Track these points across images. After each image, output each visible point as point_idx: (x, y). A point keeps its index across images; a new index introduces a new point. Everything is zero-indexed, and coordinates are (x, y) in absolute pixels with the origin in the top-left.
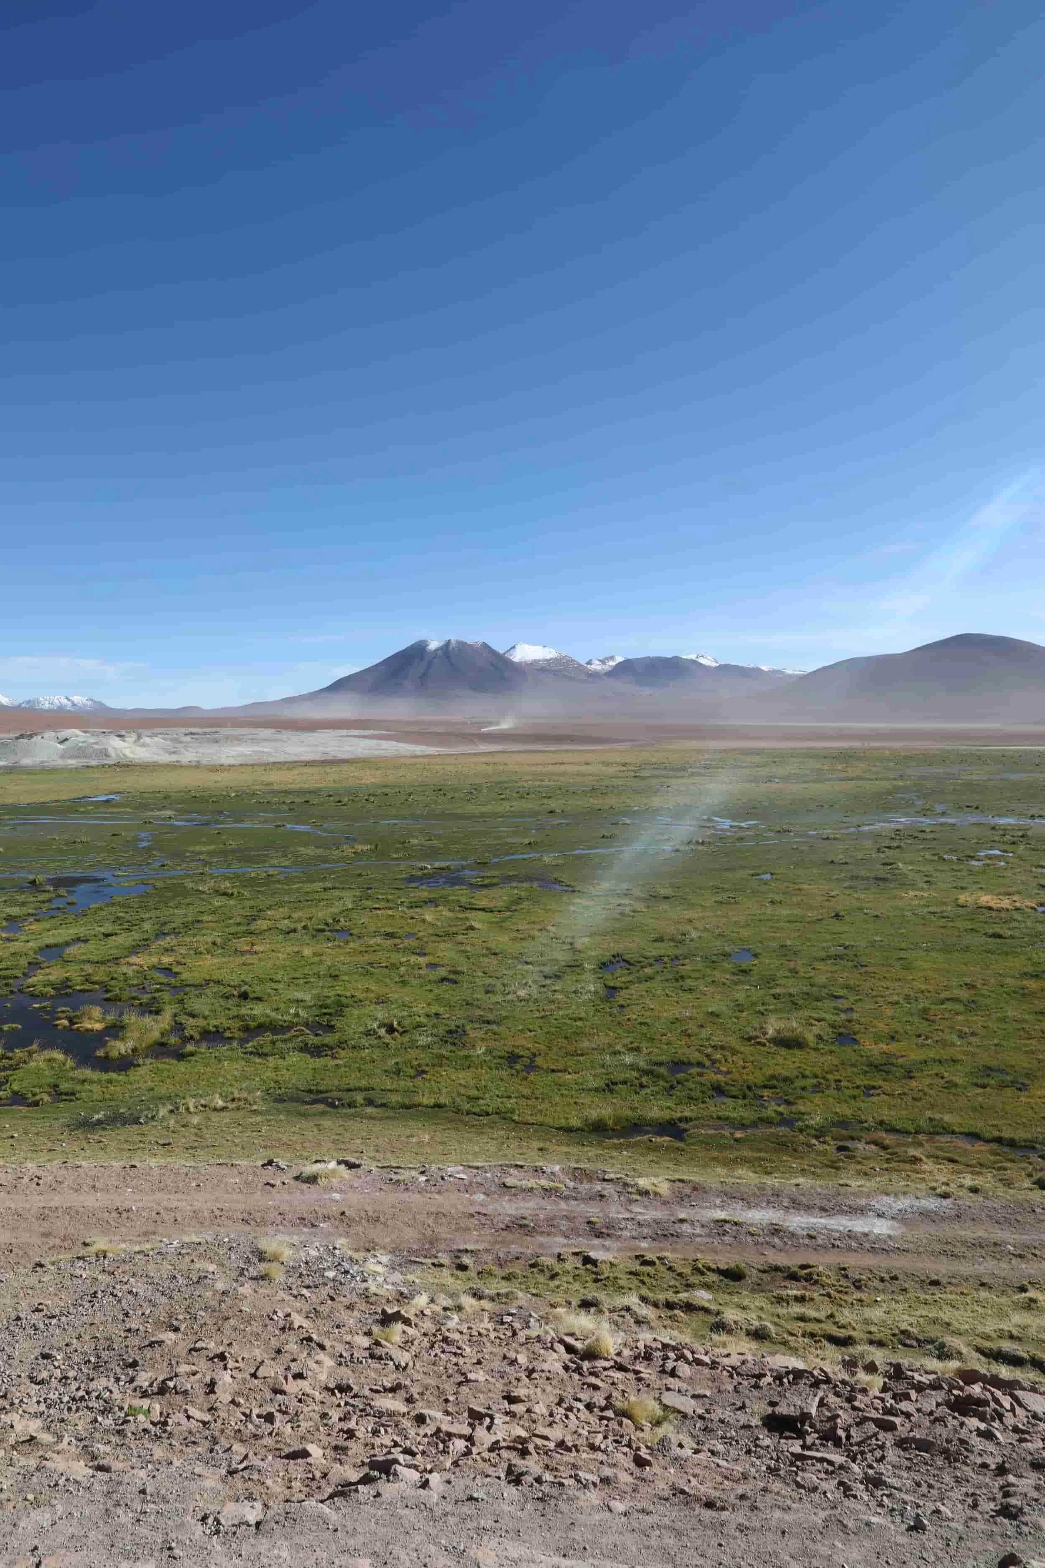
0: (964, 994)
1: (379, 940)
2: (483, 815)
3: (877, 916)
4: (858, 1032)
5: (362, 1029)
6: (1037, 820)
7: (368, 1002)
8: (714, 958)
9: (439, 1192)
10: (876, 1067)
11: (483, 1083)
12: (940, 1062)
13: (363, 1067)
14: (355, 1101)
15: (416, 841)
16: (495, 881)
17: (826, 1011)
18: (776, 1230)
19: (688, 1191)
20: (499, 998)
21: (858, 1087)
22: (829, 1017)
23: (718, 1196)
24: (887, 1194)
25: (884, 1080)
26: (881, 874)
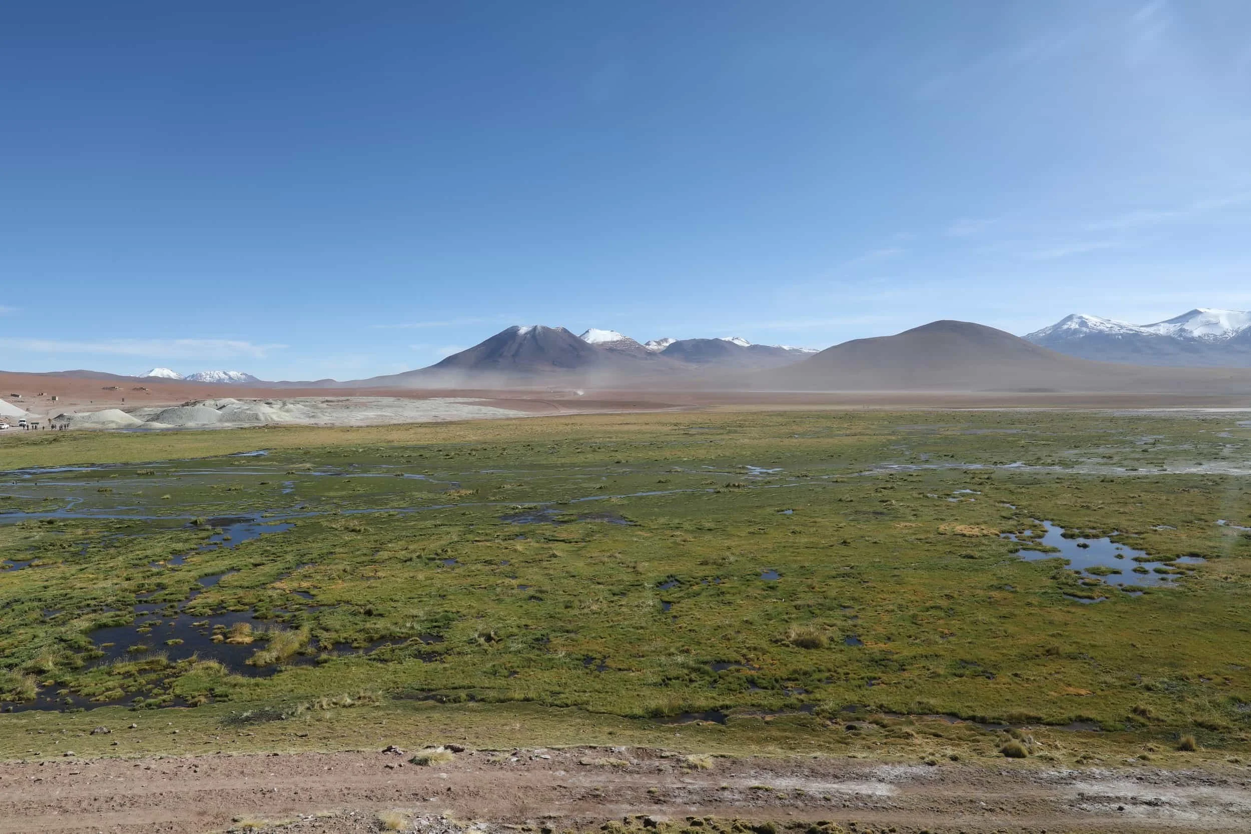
0: (944, 603)
1: (479, 566)
2: (563, 465)
3: (875, 543)
4: (862, 635)
5: (465, 638)
7: (469, 617)
8: (748, 578)
9: (528, 770)
10: (877, 662)
11: (564, 681)
12: (926, 657)
13: (466, 669)
14: (459, 697)
15: (509, 487)
16: (572, 518)
17: (837, 618)
18: (798, 795)
19: (728, 764)
20: (576, 612)
21: (862, 678)
22: (838, 623)
23: (752, 768)
24: (886, 764)
25: (883, 672)
26: (880, 509)
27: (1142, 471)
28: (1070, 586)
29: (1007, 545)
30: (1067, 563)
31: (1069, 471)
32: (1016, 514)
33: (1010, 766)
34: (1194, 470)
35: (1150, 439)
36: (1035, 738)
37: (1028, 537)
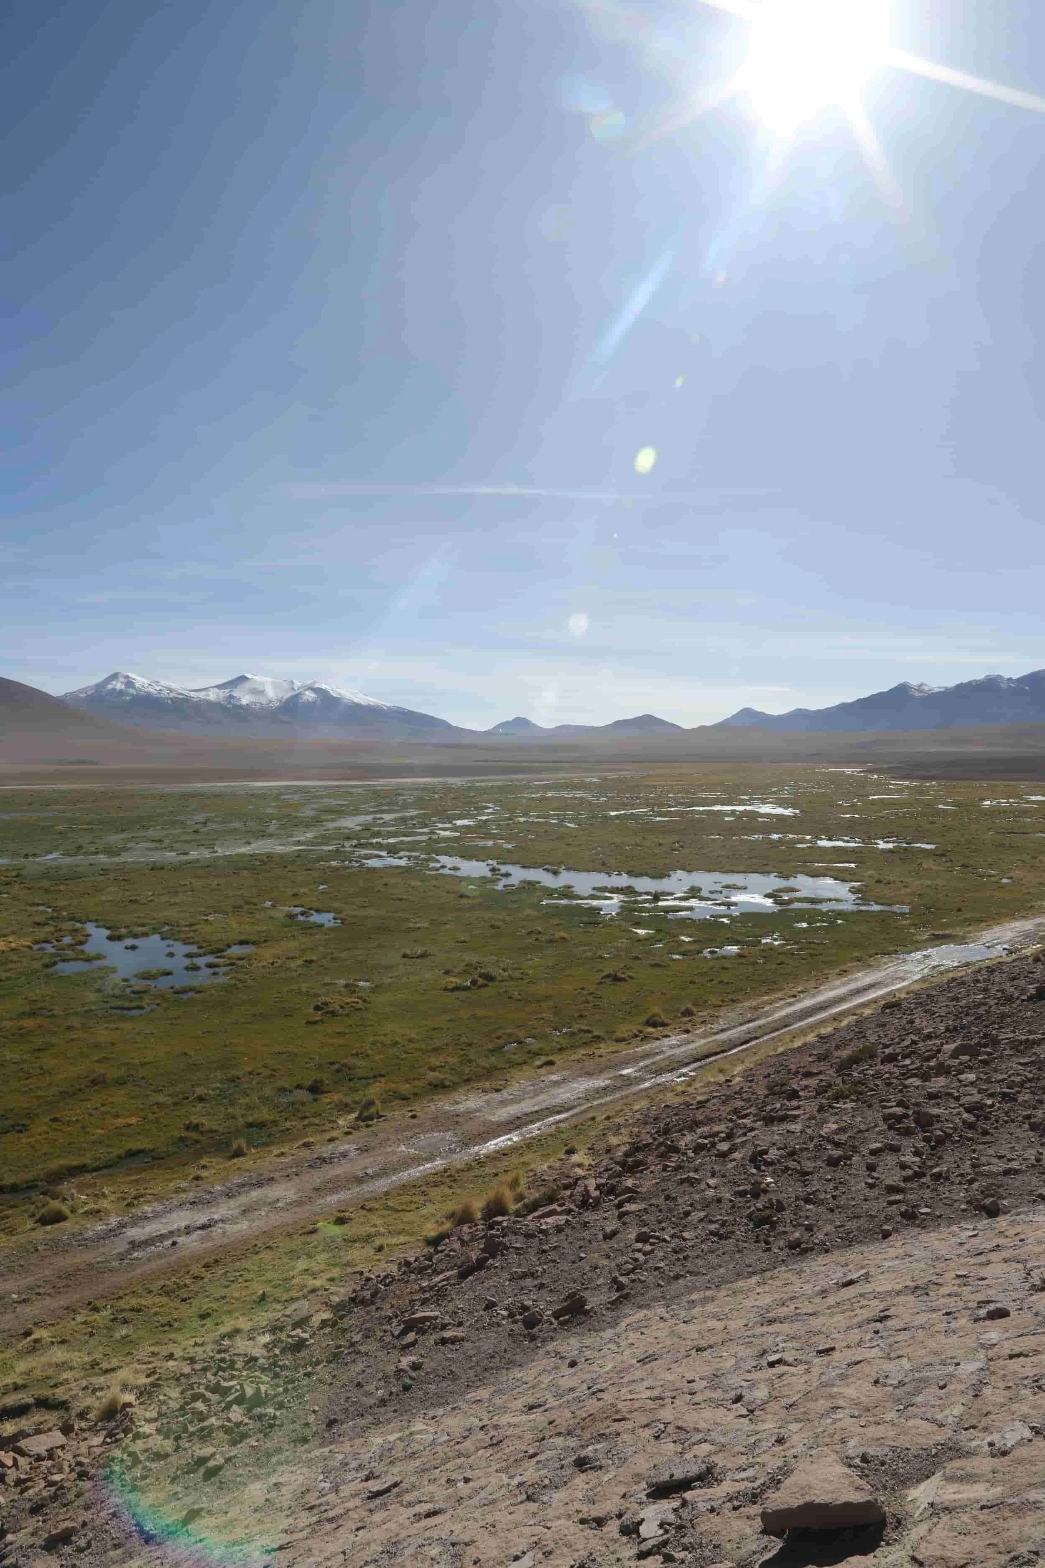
6: (31, 859)
27: (194, 854)
28: (117, 997)
29: (41, 958)
30: (114, 970)
31: (116, 860)
32: (52, 918)
33: (48, 1237)
34: (243, 850)
35: (200, 818)
36: (78, 1193)
37: (67, 945)
